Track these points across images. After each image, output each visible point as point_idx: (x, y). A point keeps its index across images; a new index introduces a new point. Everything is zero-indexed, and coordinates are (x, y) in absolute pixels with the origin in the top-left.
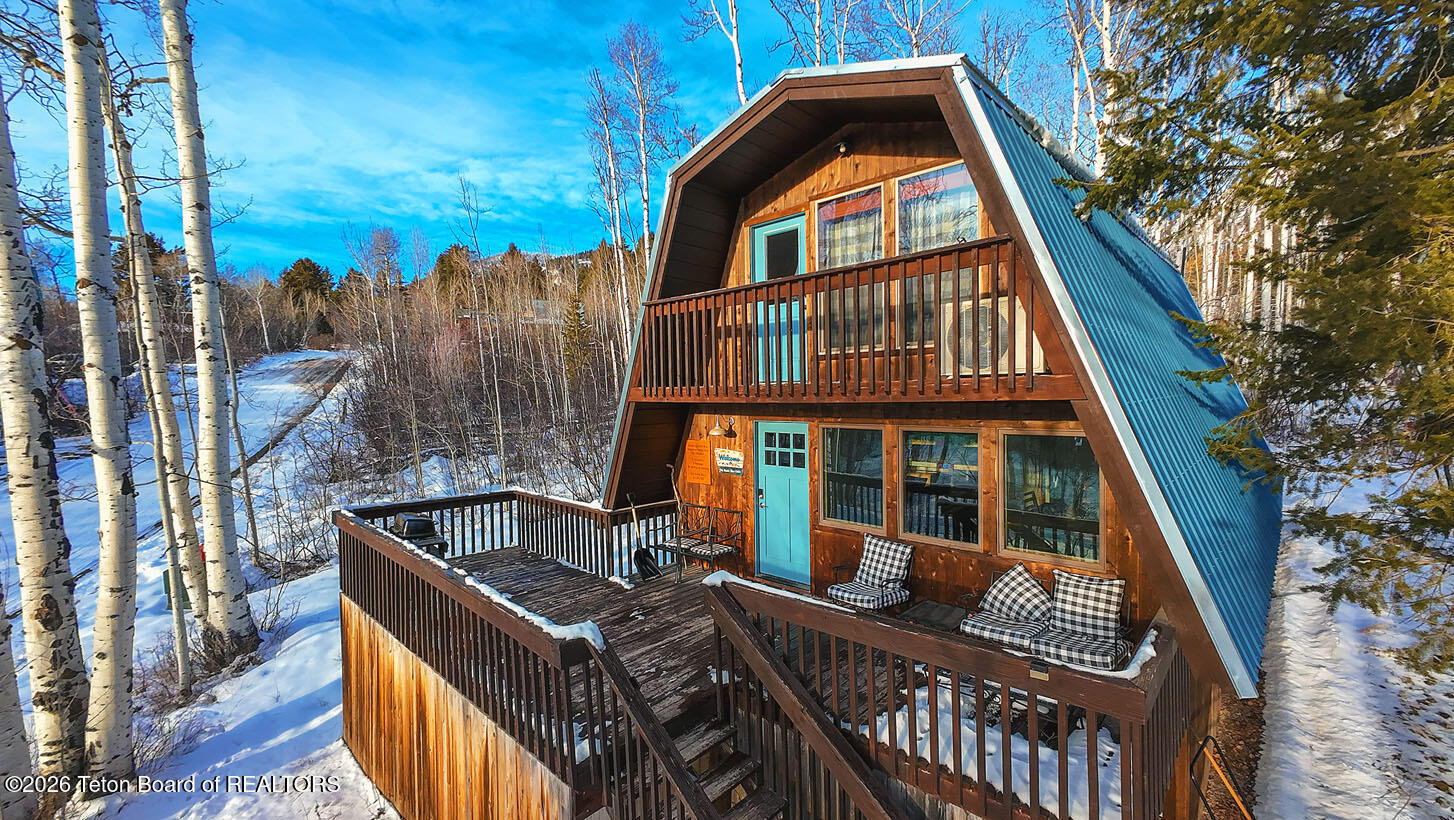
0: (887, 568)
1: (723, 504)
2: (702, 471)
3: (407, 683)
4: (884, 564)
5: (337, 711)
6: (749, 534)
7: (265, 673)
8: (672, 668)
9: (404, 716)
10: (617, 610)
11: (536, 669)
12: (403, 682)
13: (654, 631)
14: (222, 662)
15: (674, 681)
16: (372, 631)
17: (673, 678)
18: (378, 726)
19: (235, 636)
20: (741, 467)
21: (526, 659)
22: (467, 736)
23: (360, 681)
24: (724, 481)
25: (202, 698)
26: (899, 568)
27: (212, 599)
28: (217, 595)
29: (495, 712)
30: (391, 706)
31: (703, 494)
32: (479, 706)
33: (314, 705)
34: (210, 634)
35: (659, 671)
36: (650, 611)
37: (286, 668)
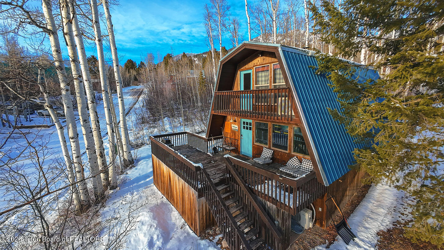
0: (267, 155)
1: (233, 137)
2: (229, 129)
3: (167, 173)
4: (267, 154)
5: (152, 178)
6: (239, 145)
7: (136, 169)
8: (218, 173)
9: (166, 179)
10: (209, 161)
11: (191, 172)
12: (166, 172)
13: (216, 165)
14: (127, 166)
15: (218, 176)
16: (159, 162)
17: (218, 175)
18: (161, 181)
19: (129, 161)
20: (237, 129)
21: (190, 170)
22: (179, 183)
23: (157, 172)
24: (234, 132)
25: (125, 173)
26: (270, 155)
27: (124, 153)
28: (125, 152)
29: (184, 179)
30: (164, 177)
31: (229, 135)
32: (181, 177)
33: (147, 176)
34: (124, 160)
35: (216, 174)
36: (215, 161)
37: (140, 168)
